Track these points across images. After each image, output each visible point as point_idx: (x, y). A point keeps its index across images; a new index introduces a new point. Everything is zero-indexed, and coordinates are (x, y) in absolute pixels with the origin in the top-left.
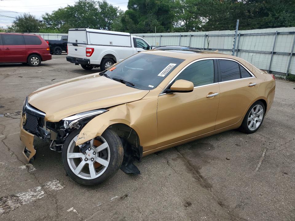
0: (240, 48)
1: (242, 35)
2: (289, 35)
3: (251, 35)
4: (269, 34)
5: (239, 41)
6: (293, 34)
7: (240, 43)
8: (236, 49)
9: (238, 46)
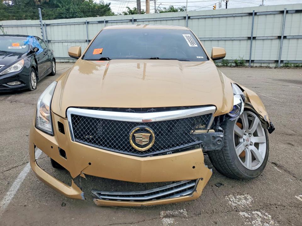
0: (49, 39)
1: (47, 25)
2: (98, 24)
3: (58, 25)
4: (79, 24)
5: (46, 31)
6: (102, 23)
7: (47, 33)
8: (45, 39)
9: (47, 37)
